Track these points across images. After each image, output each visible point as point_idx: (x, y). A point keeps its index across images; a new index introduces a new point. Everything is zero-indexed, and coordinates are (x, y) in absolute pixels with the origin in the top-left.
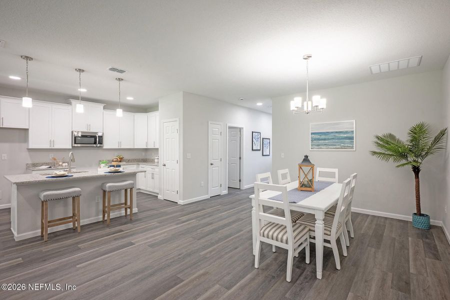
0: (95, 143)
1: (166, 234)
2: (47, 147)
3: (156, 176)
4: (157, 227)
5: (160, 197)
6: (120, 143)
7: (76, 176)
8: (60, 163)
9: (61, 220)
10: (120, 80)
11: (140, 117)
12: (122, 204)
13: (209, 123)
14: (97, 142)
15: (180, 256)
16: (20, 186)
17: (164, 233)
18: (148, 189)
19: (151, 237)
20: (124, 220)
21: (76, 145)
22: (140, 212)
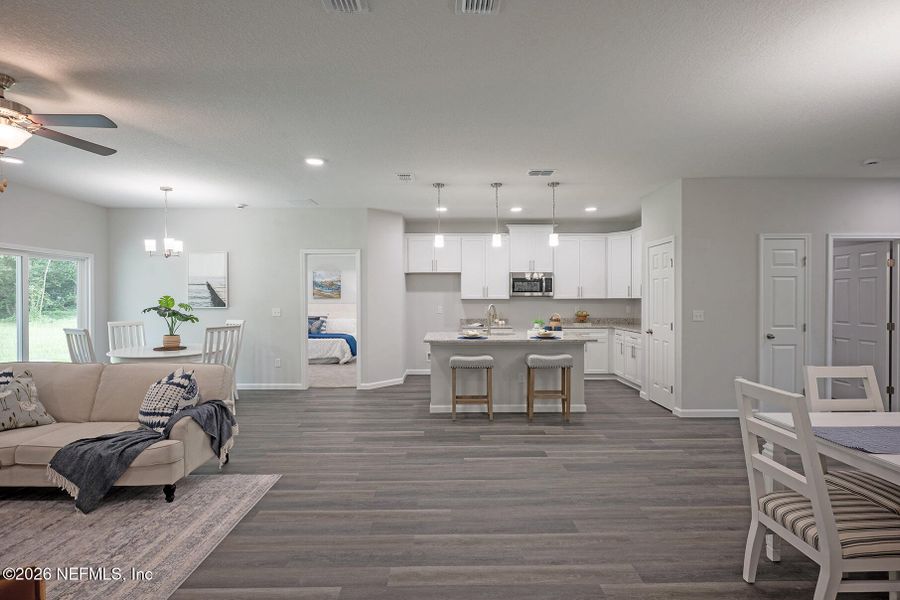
0: (541, 291)
1: (605, 457)
2: (479, 296)
3: (638, 353)
4: (600, 442)
5: (643, 394)
6: (580, 290)
7: (491, 338)
8: (497, 321)
9: (473, 397)
10: (554, 184)
11: (618, 241)
12: (556, 392)
13: (762, 238)
14: (544, 289)
15: (600, 497)
16: (435, 345)
17: (604, 454)
18: (627, 377)
19: (578, 454)
20: (559, 419)
21: (515, 294)
22: (590, 412)
